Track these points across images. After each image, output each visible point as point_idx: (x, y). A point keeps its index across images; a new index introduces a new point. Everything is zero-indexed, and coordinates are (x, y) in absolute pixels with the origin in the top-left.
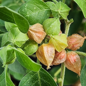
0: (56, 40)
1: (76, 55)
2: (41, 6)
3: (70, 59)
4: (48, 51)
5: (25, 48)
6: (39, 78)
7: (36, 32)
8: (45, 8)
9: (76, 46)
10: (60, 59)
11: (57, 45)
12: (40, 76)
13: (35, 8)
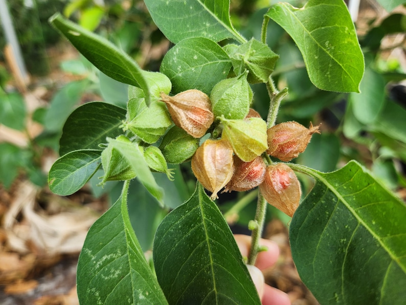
0: (235, 131)
1: (288, 171)
2: (209, 52)
3: (272, 180)
4: (214, 158)
5: (167, 147)
6: (204, 218)
7: (186, 108)
8: (220, 58)
9: (290, 150)
10: (250, 178)
11: (238, 143)
12: (205, 213)
13: (195, 57)
